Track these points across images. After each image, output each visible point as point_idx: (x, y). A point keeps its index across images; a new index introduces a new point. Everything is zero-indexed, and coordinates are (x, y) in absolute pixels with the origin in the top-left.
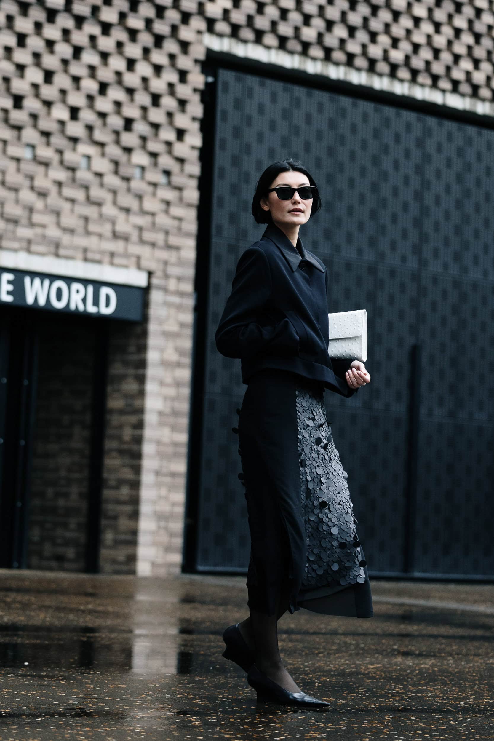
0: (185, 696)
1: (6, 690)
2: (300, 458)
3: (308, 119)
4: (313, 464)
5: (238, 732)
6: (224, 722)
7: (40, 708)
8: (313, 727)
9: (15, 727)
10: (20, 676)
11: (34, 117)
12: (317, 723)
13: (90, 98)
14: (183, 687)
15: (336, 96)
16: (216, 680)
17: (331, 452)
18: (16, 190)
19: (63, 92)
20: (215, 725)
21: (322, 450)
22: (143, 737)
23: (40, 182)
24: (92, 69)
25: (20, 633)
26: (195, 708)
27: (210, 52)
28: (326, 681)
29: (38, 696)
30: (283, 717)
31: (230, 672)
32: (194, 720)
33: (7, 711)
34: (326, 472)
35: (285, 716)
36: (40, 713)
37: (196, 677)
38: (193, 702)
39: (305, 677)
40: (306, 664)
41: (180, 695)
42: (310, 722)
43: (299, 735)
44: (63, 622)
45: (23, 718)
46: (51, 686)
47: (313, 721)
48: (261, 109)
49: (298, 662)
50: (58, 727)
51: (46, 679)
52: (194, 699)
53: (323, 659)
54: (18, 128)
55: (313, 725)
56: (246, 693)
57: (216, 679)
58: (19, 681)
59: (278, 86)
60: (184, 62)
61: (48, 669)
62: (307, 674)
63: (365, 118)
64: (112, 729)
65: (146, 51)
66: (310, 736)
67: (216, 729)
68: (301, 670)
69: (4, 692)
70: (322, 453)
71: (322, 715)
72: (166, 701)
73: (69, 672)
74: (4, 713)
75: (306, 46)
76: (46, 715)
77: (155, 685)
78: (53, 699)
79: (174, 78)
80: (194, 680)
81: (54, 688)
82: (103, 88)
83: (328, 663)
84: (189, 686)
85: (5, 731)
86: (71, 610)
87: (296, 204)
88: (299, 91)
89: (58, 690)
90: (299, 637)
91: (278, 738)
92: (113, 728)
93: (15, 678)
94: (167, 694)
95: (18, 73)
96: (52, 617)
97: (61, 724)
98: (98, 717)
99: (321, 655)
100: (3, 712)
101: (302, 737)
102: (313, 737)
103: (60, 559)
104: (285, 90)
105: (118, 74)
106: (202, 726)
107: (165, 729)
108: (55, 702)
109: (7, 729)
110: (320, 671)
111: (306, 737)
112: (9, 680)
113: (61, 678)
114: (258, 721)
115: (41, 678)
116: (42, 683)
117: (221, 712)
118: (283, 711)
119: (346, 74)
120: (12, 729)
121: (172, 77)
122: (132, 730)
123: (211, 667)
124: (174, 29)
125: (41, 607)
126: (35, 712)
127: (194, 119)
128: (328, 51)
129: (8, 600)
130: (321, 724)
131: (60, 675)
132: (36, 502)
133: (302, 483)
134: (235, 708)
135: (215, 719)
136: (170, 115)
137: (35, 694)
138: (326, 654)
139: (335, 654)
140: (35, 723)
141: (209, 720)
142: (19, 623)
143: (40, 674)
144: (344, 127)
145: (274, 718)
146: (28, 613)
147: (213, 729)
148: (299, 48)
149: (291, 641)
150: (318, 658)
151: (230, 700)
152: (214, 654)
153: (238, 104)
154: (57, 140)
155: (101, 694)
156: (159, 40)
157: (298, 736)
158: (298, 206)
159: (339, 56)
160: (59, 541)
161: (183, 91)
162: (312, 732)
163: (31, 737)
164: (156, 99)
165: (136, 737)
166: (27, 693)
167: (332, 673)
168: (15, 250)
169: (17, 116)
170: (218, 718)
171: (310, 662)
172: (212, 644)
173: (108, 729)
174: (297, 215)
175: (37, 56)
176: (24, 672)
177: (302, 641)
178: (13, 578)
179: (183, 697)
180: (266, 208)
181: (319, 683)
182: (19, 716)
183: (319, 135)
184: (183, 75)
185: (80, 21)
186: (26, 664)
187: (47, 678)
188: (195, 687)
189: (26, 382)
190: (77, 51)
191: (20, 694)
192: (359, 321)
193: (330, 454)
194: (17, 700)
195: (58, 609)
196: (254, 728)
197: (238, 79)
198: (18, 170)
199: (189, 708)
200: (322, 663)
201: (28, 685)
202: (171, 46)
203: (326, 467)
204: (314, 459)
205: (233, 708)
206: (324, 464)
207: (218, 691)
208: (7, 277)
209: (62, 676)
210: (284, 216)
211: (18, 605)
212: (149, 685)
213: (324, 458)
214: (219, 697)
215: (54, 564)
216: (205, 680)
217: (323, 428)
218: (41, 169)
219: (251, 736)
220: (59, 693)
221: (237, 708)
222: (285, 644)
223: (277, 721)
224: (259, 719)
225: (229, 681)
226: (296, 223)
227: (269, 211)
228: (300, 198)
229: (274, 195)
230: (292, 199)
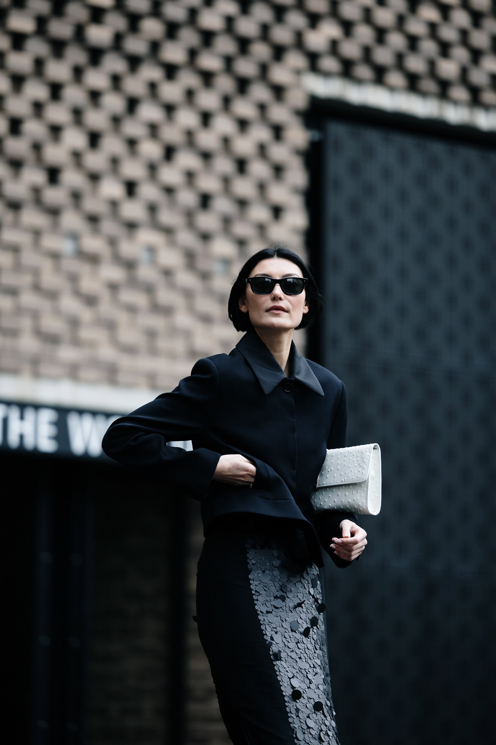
2: (271, 649)
4: (291, 656)
11: (76, 195)
13: (152, 167)
17: (315, 639)
18: (54, 296)
19: (115, 161)
21: (301, 637)
23: (88, 283)
24: (153, 127)
27: (313, 100)
34: (312, 666)
54: (55, 212)
59: (408, 142)
60: (279, 114)
65: (227, 101)
70: (303, 642)
75: (444, 86)
79: (266, 136)
82: (169, 152)
87: (277, 300)
88: (439, 149)
95: (52, 136)
105: (189, 134)
121: (263, 135)
124: (264, 69)
127: (294, 190)
128: (476, 92)
133: (281, 681)
136: (261, 186)
148: (434, 88)
153: (355, 168)
154: (108, 227)
156: (243, 85)
158: (279, 304)
161: (278, 152)
164: (241, 165)
168: (55, 378)
169: (52, 196)
174: (277, 315)
175: (77, 112)
180: (243, 309)
184: (278, 131)
185: (134, 62)
190: (132, 104)
192: (364, 461)
193: (314, 641)
197: (354, 136)
198: (57, 270)
202: (260, 93)
203: (310, 658)
204: (291, 650)
206: (308, 656)
208: (46, 415)
210: (261, 317)
213: (306, 647)
217: (302, 608)
218: (87, 267)
226: (276, 325)
227: (248, 313)
228: (283, 293)
229: (249, 290)
230: (271, 294)
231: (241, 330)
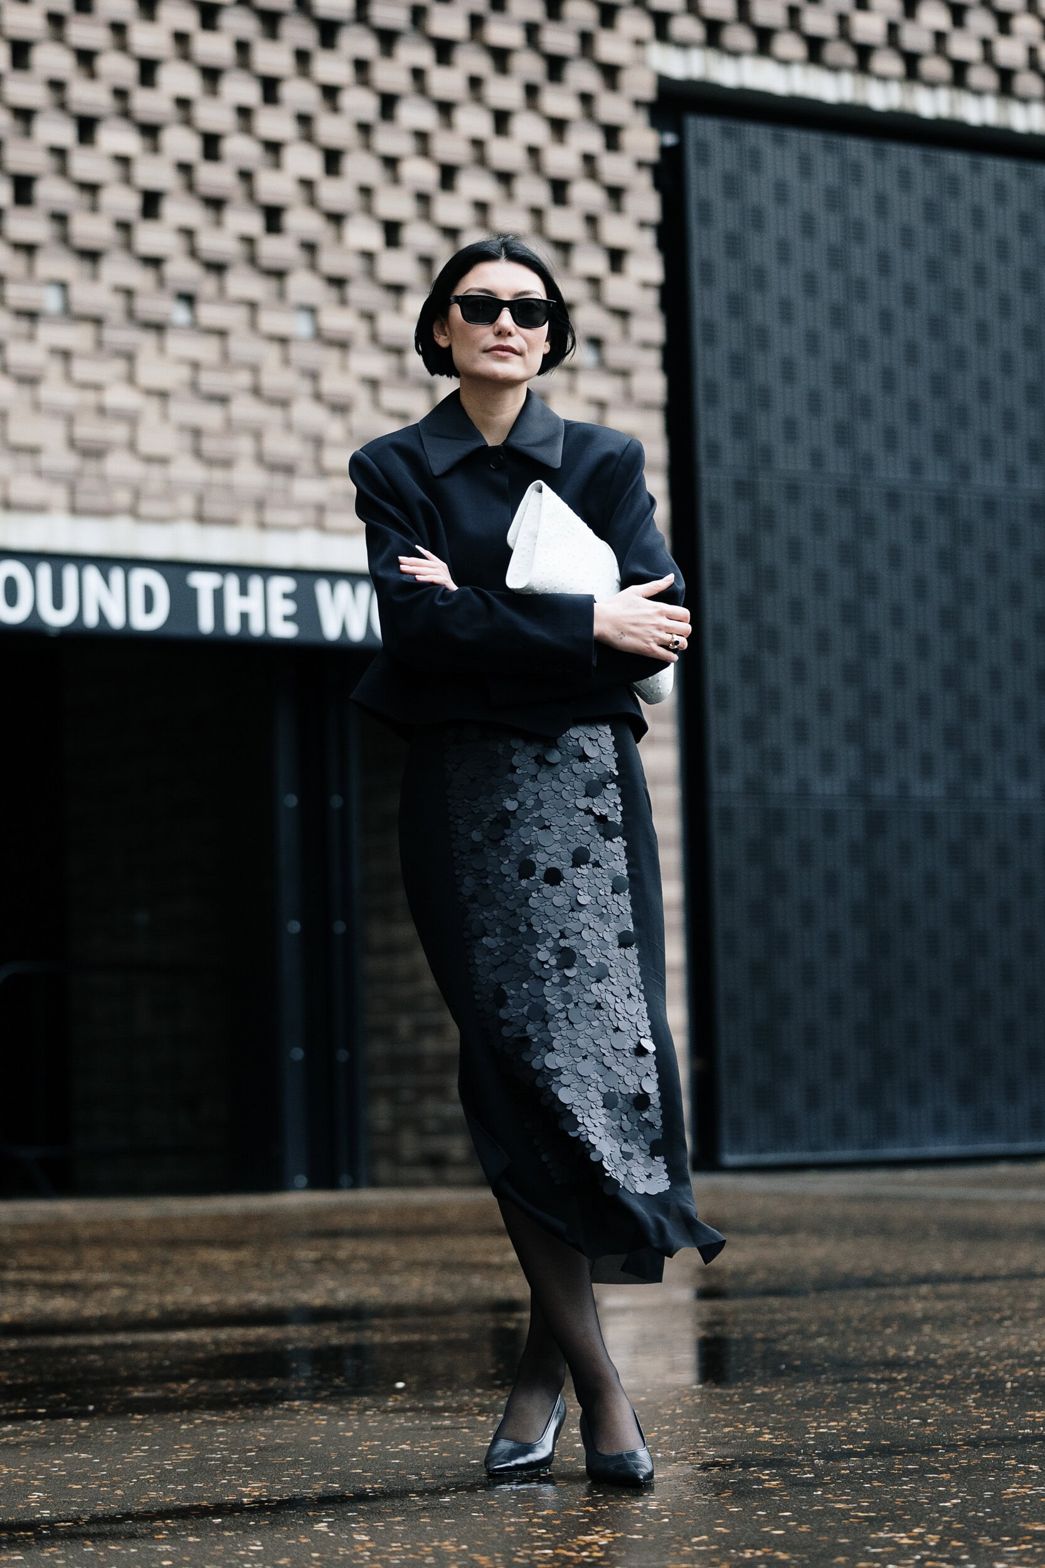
0: (740, 1428)
1: (368, 1443)
3: (881, 204)
5: (862, 1496)
6: (828, 1478)
7: (442, 1476)
8: (1016, 1475)
9: (399, 1519)
10: (392, 1412)
11: (310, 247)
12: (1022, 1465)
13: (423, 199)
14: (732, 1411)
15: (934, 154)
16: (798, 1390)
18: (283, 403)
19: (366, 191)
20: (811, 1485)
22: (667, 1520)
23: (334, 383)
24: (422, 137)
25: (376, 1322)
26: (763, 1453)
27: (665, 84)
28: (1025, 1376)
29: (436, 1451)
30: (950, 1457)
31: (824, 1371)
32: (767, 1477)
33: (375, 1486)
35: (953, 1455)
36: (445, 1486)
37: (756, 1387)
38: (758, 1439)
39: (983, 1371)
40: (980, 1343)
41: (728, 1427)
42: (1008, 1465)
43: (989, 1493)
44: (461, 1293)
45: (412, 1499)
46: (458, 1428)
47: (1013, 1462)
48: (781, 193)
49: (963, 1340)
50: (488, 1511)
51: (447, 1414)
52: (760, 1434)
53: (1012, 1330)
54: (278, 274)
55: (1015, 1469)
56: (865, 1414)
57: (798, 1388)
58: (391, 1423)
59: (812, 141)
60: (611, 108)
61: (445, 1393)
62: (986, 1365)
63: (1000, 193)
64: (599, 1508)
65: (531, 91)
66: (1013, 1493)
67: (815, 1493)
68: (971, 1356)
69: (365, 1448)
71: (1030, 1448)
72: (701, 1442)
73: (490, 1396)
74: (370, 1492)
75: (864, 53)
76: (458, 1489)
77: (674, 1410)
78: (468, 1454)
79: (594, 142)
80: (753, 1395)
81: (467, 1433)
82: (448, 175)
83: (1026, 1338)
84: (743, 1408)
85: (379, 1528)
86: (475, 1267)
87: (503, 336)
88: (858, 149)
89: (475, 1436)
90: (955, 1288)
91: (946, 1502)
92: (601, 1506)
93: (382, 1417)
94: (700, 1427)
95: (269, 158)
96: (438, 1283)
97: (492, 1506)
98: (566, 1486)
99: (1007, 1323)
100: (370, 1489)
101: (996, 1496)
102: (1019, 1495)
103: (436, 1162)
104: (828, 148)
105: (478, 144)
106: (785, 1489)
107: (710, 1501)
108: (472, 1462)
109: (382, 1524)
110: (1010, 1356)
111: (1005, 1497)
112: (371, 1421)
113: (476, 1410)
114: (899, 1469)
115: (436, 1412)
116: (440, 1423)
117: (819, 1456)
118: (947, 1446)
119: (952, 104)
120: (393, 1523)
121: (588, 140)
122: (640, 1507)
123: (781, 1364)
124: (586, 40)
125: (412, 1266)
126: (435, 1485)
127: (642, 225)
128: (911, 60)
129: (342, 1254)
130: (1031, 1466)
131: (474, 1403)
132: (377, 1048)
134: (846, 1447)
135: (809, 1472)
136: (591, 220)
137: (428, 1447)
138: (1017, 1319)
139: (1036, 1317)
140: (438, 1508)
141: (798, 1476)
142: (372, 1301)
143: (432, 1405)
144: (957, 216)
145: (932, 1462)
146: (385, 1278)
147: (810, 1495)
148: (849, 57)
149: (940, 1297)
150: (1002, 1330)
151: (835, 1431)
152: (785, 1336)
153: (732, 186)
154: (361, 293)
155: (566, 1438)
156: (556, 66)
157: (987, 1494)
158: (506, 342)
159: (934, 67)
160: (432, 1125)
161: (615, 168)
162: (1014, 1485)
163: (436, 1538)
164: (559, 190)
165: (652, 1522)
166: (412, 1445)
167: (1037, 1359)
168: (293, 529)
169: (274, 249)
170: (814, 1468)
171: (988, 1339)
172: (778, 1316)
173: (591, 1509)
174: (504, 359)
175: (304, 120)
176: (399, 1403)
177: (962, 1296)
178: (343, 1209)
179: (735, 1432)
180: (442, 341)
181: (1012, 1382)
182: (404, 1494)
183: (907, 237)
184: (612, 135)
185: (388, 39)
186: (400, 1385)
187: (448, 1412)
188: (757, 1407)
189: (336, 801)
190: (388, 103)
191: (397, 1450)
194: (392, 1461)
195: (447, 1266)
196: (893, 1486)
197: (727, 134)
198: (286, 361)
199: (751, 1453)
200: (1013, 1340)
201: (412, 1430)
202: (582, 76)
205: (844, 1446)
207: (807, 1414)
208: (282, 585)
209: (477, 1405)
210: (474, 360)
211: (363, 1265)
212: (660, 1410)
214: (810, 1427)
215: (424, 1173)
216: (776, 1393)
218: (332, 357)
219: (891, 1502)
220: (479, 1441)
221: (851, 1446)
222: (928, 1305)
223: (940, 1467)
224: (900, 1466)
225: (825, 1392)
226: (500, 376)
227: (450, 348)
228: (514, 324)
229: (456, 311)
230: (494, 324)
231: (437, 373)
